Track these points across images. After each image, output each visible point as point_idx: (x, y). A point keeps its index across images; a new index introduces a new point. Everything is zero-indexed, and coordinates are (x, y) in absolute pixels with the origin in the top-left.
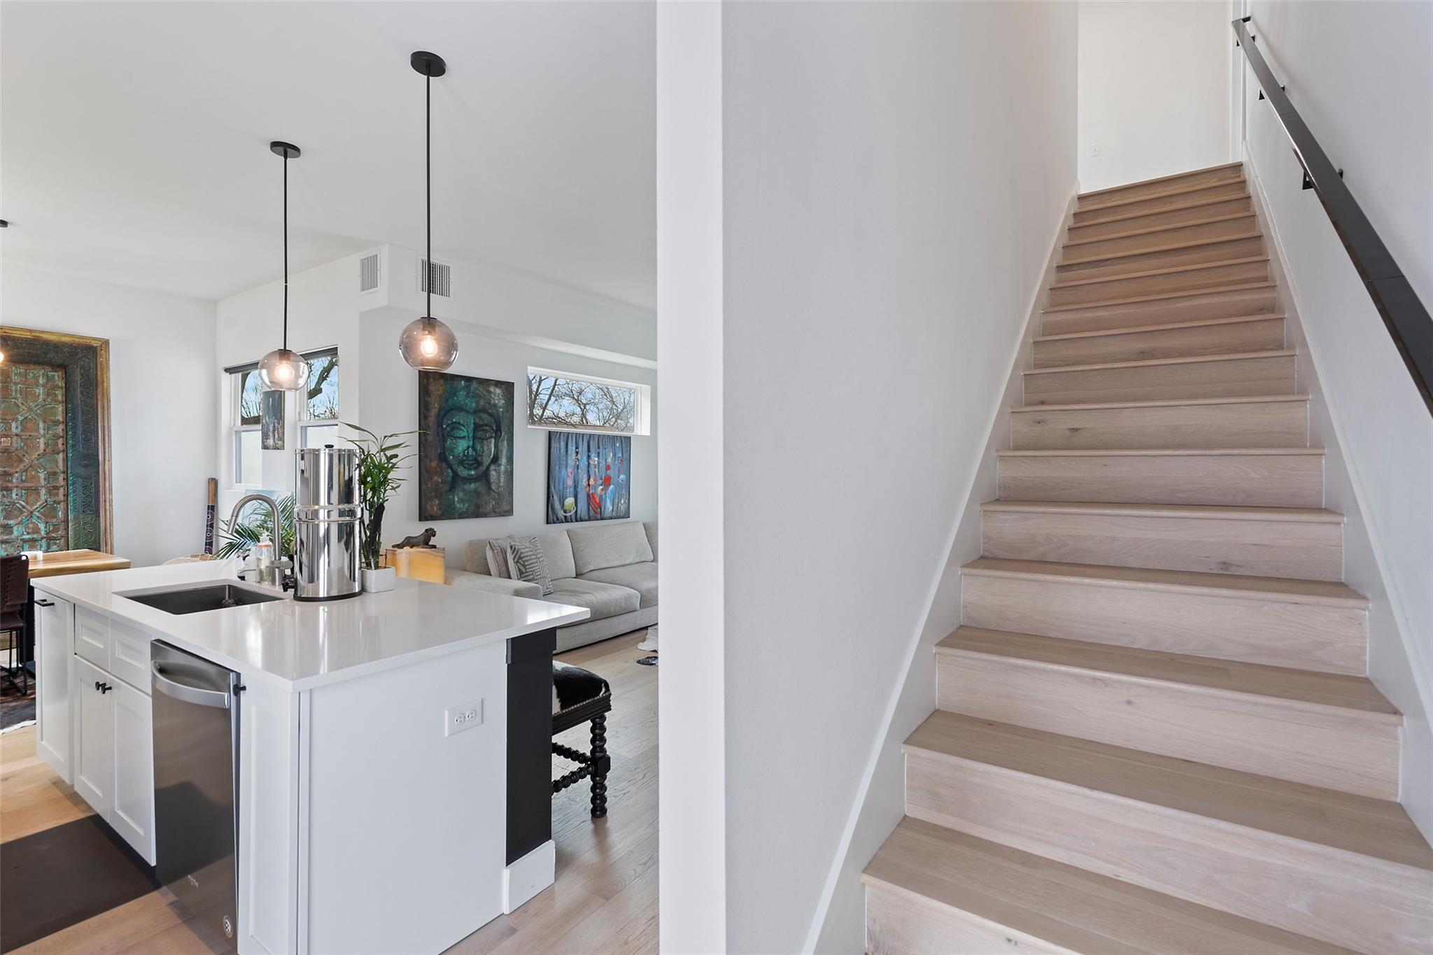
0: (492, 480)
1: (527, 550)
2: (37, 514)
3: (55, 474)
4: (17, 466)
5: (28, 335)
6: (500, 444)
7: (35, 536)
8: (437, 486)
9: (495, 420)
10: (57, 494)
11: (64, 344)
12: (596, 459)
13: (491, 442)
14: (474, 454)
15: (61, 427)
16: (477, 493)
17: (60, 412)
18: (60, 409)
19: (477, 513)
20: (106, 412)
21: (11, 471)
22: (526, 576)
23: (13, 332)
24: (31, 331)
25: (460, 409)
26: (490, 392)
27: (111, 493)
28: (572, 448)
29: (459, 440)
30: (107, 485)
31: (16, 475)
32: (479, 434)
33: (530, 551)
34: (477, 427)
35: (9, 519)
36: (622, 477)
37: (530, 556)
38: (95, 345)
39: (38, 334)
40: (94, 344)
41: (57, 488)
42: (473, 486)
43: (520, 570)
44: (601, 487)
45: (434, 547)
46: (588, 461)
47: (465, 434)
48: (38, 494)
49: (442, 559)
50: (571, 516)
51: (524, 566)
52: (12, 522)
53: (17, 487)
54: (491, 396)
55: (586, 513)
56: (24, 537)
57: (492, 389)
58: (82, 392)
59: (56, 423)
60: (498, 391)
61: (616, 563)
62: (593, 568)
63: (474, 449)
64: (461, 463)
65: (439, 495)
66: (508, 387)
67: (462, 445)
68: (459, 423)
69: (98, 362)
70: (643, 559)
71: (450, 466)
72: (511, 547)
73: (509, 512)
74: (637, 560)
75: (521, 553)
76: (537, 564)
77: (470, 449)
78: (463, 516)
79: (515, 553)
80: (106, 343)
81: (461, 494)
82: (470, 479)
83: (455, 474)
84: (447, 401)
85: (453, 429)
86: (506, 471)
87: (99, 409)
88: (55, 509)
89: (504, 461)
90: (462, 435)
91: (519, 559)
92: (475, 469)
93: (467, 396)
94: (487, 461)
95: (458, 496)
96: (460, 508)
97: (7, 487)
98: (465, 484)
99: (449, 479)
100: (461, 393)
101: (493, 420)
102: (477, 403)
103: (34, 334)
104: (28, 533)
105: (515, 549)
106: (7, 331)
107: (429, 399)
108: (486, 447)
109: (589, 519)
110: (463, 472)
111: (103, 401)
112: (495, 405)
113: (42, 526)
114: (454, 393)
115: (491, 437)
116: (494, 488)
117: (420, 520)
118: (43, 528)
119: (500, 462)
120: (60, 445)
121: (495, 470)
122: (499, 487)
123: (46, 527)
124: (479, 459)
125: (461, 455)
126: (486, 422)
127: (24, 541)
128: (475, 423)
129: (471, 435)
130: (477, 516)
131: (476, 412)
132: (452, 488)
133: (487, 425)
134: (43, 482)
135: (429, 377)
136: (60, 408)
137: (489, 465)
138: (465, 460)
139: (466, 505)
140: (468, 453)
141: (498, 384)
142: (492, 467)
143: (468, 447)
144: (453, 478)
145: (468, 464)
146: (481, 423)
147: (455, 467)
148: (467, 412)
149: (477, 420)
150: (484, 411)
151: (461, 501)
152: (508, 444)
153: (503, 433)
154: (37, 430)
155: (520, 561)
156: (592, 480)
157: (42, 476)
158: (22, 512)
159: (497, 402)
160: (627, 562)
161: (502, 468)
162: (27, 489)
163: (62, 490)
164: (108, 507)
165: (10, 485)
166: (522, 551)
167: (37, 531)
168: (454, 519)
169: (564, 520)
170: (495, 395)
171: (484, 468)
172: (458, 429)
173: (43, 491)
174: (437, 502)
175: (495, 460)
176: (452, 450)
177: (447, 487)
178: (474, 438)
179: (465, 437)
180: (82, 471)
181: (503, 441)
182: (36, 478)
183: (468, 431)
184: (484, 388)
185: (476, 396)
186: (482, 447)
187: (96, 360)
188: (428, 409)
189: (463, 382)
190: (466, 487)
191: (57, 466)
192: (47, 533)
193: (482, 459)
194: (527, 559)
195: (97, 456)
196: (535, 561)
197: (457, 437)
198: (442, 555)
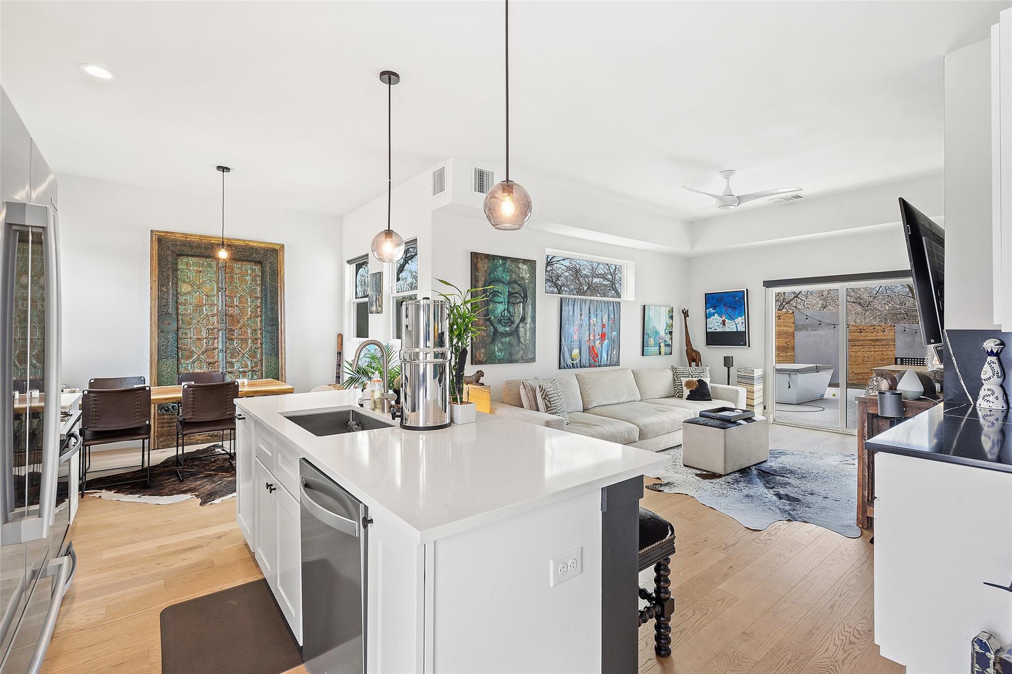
0: (521, 335)
1: (551, 389)
2: (247, 355)
3: (256, 330)
4: (237, 326)
5: (242, 243)
6: (526, 307)
7: (246, 369)
8: (483, 338)
9: (523, 290)
10: (257, 343)
11: (261, 248)
12: (595, 319)
13: (520, 306)
14: (509, 315)
15: (259, 300)
16: (510, 343)
17: (259, 291)
18: (259, 290)
19: (510, 360)
20: (282, 291)
21: (234, 328)
22: (551, 410)
23: (234, 242)
24: (244, 241)
25: (499, 281)
26: (519, 268)
27: (285, 343)
28: (577, 311)
29: (498, 305)
30: (283, 338)
31: (236, 331)
32: (512, 300)
33: (553, 390)
34: (510, 294)
35: (233, 358)
36: (614, 333)
37: (553, 394)
38: (277, 248)
39: (247, 243)
40: (277, 247)
41: (256, 339)
42: (507, 339)
43: (546, 404)
44: (598, 341)
45: (483, 384)
46: (589, 321)
47: (502, 300)
48: (247, 343)
49: (489, 394)
50: (577, 363)
51: (550, 402)
52: (233, 360)
53: (236, 338)
54: (520, 271)
55: (587, 361)
56: (240, 370)
57: (521, 265)
58: (270, 278)
59: (257, 298)
60: (525, 267)
61: (614, 402)
62: (596, 405)
63: (509, 312)
64: (500, 322)
65: (485, 346)
66: (532, 264)
67: (500, 308)
68: (498, 292)
69: (279, 259)
70: (633, 399)
71: (492, 324)
72: (540, 387)
73: (533, 360)
74: (628, 400)
75: (547, 392)
76: (558, 401)
77: (506, 311)
78: (501, 361)
79: (543, 391)
80: (283, 246)
81: (500, 345)
82: (506, 334)
83: (496, 330)
84: (490, 274)
85: (494, 296)
86: (531, 328)
87: (279, 289)
88: (256, 352)
89: (529, 320)
90: (500, 301)
91: (545, 396)
92: (509, 326)
93: (504, 271)
94: (517, 320)
95: (497, 346)
96: (499, 356)
97: (232, 338)
98: (502, 338)
99: (492, 333)
100: (500, 269)
101: (521, 289)
102: (511, 276)
103: (245, 243)
104: (242, 368)
105: (542, 389)
106: (232, 241)
107: (478, 274)
108: (516, 310)
110: (501, 329)
111: (281, 284)
112: (523, 278)
113: (249, 363)
114: (494, 269)
115: (520, 302)
116: (522, 341)
117: (472, 364)
118: (249, 364)
119: (526, 321)
120: (258, 312)
121: (523, 327)
122: (526, 340)
123: (251, 364)
124: (512, 318)
125: (500, 316)
126: (517, 291)
127: (240, 372)
128: (509, 292)
129: (506, 300)
130: (510, 362)
131: (510, 283)
132: (493, 340)
133: (517, 293)
134: (250, 336)
135: (478, 258)
136: (259, 289)
137: (519, 323)
138: (502, 320)
139: (503, 354)
140: (504, 314)
141: (525, 261)
142: (521, 325)
143: (505, 310)
144: (494, 333)
145: (504, 322)
146: (514, 291)
147: (495, 325)
148: (503, 283)
149: (510, 289)
150: (515, 282)
151: (500, 350)
152: (532, 308)
153: (528, 299)
154: (247, 303)
155: (546, 397)
156: (591, 335)
157: (249, 331)
158: (239, 354)
159: (524, 275)
160: (621, 401)
161: (528, 325)
162: (242, 340)
163: (259, 340)
164: (283, 352)
165: (233, 337)
166: (548, 390)
167: (246, 366)
168: (495, 363)
169: (571, 366)
170: (522, 270)
171: (516, 326)
172: (497, 296)
173: (250, 341)
174: (483, 351)
175: (523, 319)
176: (493, 311)
177: (490, 340)
178: (509, 302)
179: (502, 302)
180: (269, 328)
181: (528, 305)
182: (246, 332)
183: (504, 298)
184: (515, 265)
185: (510, 271)
186: (514, 310)
187: (277, 258)
188: (477, 281)
189: (501, 261)
190: (503, 340)
191: (257, 325)
192: (252, 368)
193: (514, 319)
194: (551, 396)
195: (278, 319)
196: (557, 398)
197: (496, 302)
198: (488, 391)
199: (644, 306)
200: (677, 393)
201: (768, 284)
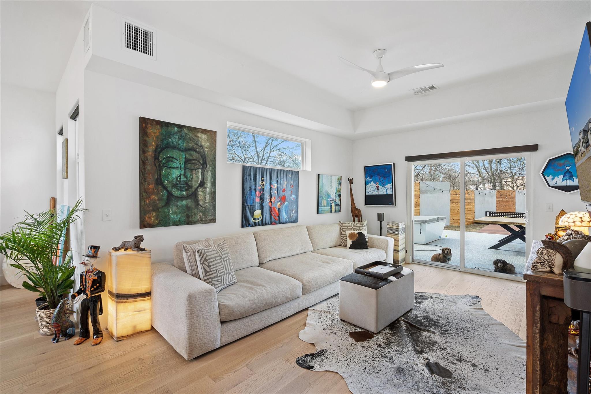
0: (199, 198)
1: (213, 252)
6: (206, 173)
8: (154, 202)
9: (202, 157)
12: (276, 185)
13: (198, 172)
14: (185, 179)
16: (188, 208)
19: (188, 221)
22: (210, 275)
25: (174, 147)
26: (198, 137)
28: (259, 178)
29: (173, 170)
32: (189, 166)
33: (216, 253)
34: (187, 161)
36: (293, 196)
37: (215, 257)
42: (184, 202)
43: (205, 269)
44: (279, 203)
45: (143, 250)
46: (270, 186)
47: (178, 165)
49: (149, 259)
50: (259, 222)
51: (209, 266)
54: (198, 140)
57: (199, 135)
60: (204, 136)
61: (288, 254)
62: (271, 259)
63: (185, 176)
64: (175, 186)
65: (156, 209)
66: (212, 135)
67: (175, 174)
68: (173, 158)
70: (306, 251)
71: (165, 188)
72: (198, 252)
73: (214, 220)
74: (302, 252)
75: (207, 256)
76: (221, 264)
77: (182, 176)
78: (175, 224)
79: (202, 256)
81: (175, 208)
82: (182, 198)
83: (170, 194)
84: (162, 140)
85: (168, 162)
86: (210, 193)
89: (209, 185)
90: (175, 166)
91: (205, 261)
92: (186, 190)
93: (180, 138)
94: (195, 185)
95: (172, 210)
96: (174, 218)
98: (177, 201)
99: (165, 197)
100: (175, 136)
101: (200, 156)
102: (188, 143)
105: (201, 253)
107: (147, 139)
108: (194, 176)
109: (271, 224)
110: (176, 193)
112: (202, 146)
114: (169, 135)
115: (199, 168)
116: (201, 204)
117: (137, 228)
119: (206, 186)
121: (202, 191)
122: (205, 203)
124: (189, 183)
125: (175, 180)
126: (195, 158)
128: (185, 158)
129: (183, 166)
130: (188, 223)
131: (186, 150)
132: (168, 203)
133: (195, 160)
135: (148, 123)
137: (197, 188)
138: (177, 184)
139: (179, 216)
140: (180, 179)
141: (204, 131)
142: (200, 189)
143: (181, 175)
144: (168, 196)
145: (180, 187)
146: (191, 158)
147: (170, 189)
148: (179, 150)
149: (187, 156)
150: (194, 150)
151: (175, 213)
152: (212, 174)
153: (208, 166)
155: (205, 262)
156: (273, 198)
159: (203, 144)
160: (296, 253)
161: (208, 190)
166: (208, 254)
168: (169, 226)
169: (254, 225)
170: (201, 139)
171: (193, 190)
172: (172, 161)
174: (154, 214)
175: (202, 184)
176: (167, 177)
177: (163, 203)
178: (185, 168)
179: (177, 168)
181: (207, 172)
183: (180, 164)
184: (193, 134)
185: (186, 139)
186: (192, 175)
188: (147, 147)
189: (176, 129)
190: (178, 203)
193: (192, 184)
194: (211, 260)
196: (219, 261)
197: (171, 168)
198: (149, 256)
199: (319, 175)
200: (343, 243)
201: (409, 159)
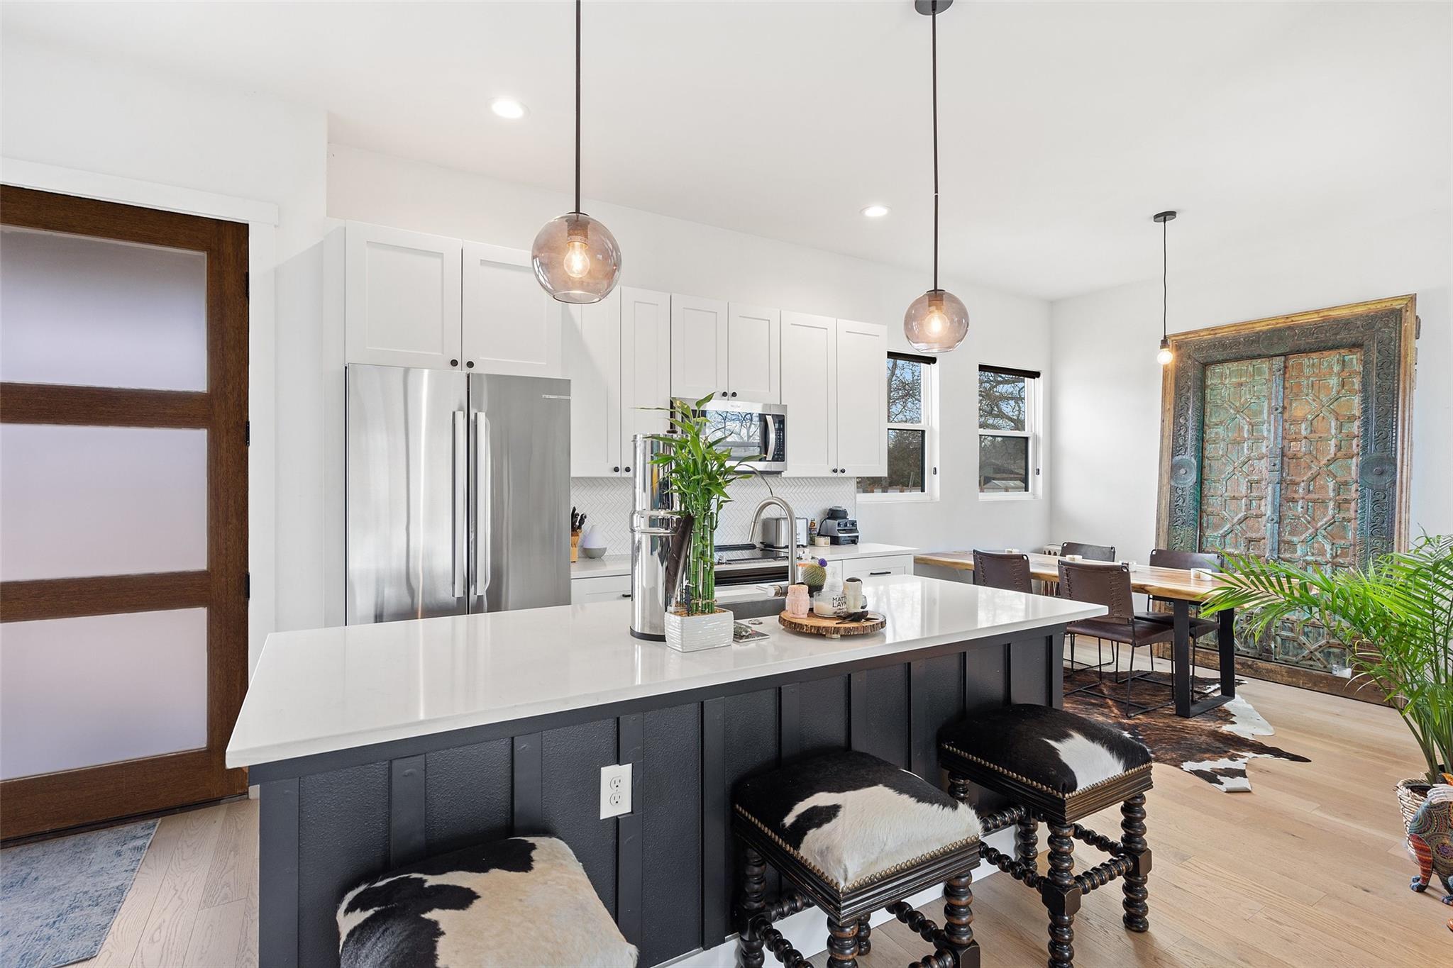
2: (1323, 532)
3: (1346, 483)
4: (1305, 474)
5: (1316, 318)
7: (1319, 559)
10: (1348, 509)
11: (1358, 317)
15: (1357, 423)
17: (1356, 405)
18: (1356, 401)
20: (1407, 398)
21: (1298, 479)
23: (1297, 319)
24: (1317, 312)
27: (1408, 509)
30: (1404, 500)
31: (1302, 484)
35: (1294, 535)
38: (1398, 307)
39: (1326, 314)
40: (1397, 305)
41: (1347, 501)
48: (1327, 507)
52: (1295, 539)
53: (1303, 498)
56: (1307, 558)
58: (1378, 375)
59: (1351, 419)
69: (1403, 328)
80: (1413, 299)
87: (1401, 394)
88: (1344, 528)
97: (1294, 498)
103: (1322, 314)
104: (1313, 554)
106: (1293, 319)
111: (1404, 383)
113: (1328, 547)
118: (1328, 550)
120: (1354, 446)
123: (1332, 549)
127: (1308, 563)
134: (1332, 494)
136: (1357, 399)
154: (1329, 430)
157: (1331, 485)
158: (1307, 529)
162: (1314, 501)
163: (1353, 504)
164: (1403, 531)
165: (1296, 496)
167: (1322, 553)
173: (1331, 504)
180: (1371, 479)
182: (1324, 487)
187: (1401, 327)
191: (1350, 474)
192: (1333, 558)
195: (1395, 459)
